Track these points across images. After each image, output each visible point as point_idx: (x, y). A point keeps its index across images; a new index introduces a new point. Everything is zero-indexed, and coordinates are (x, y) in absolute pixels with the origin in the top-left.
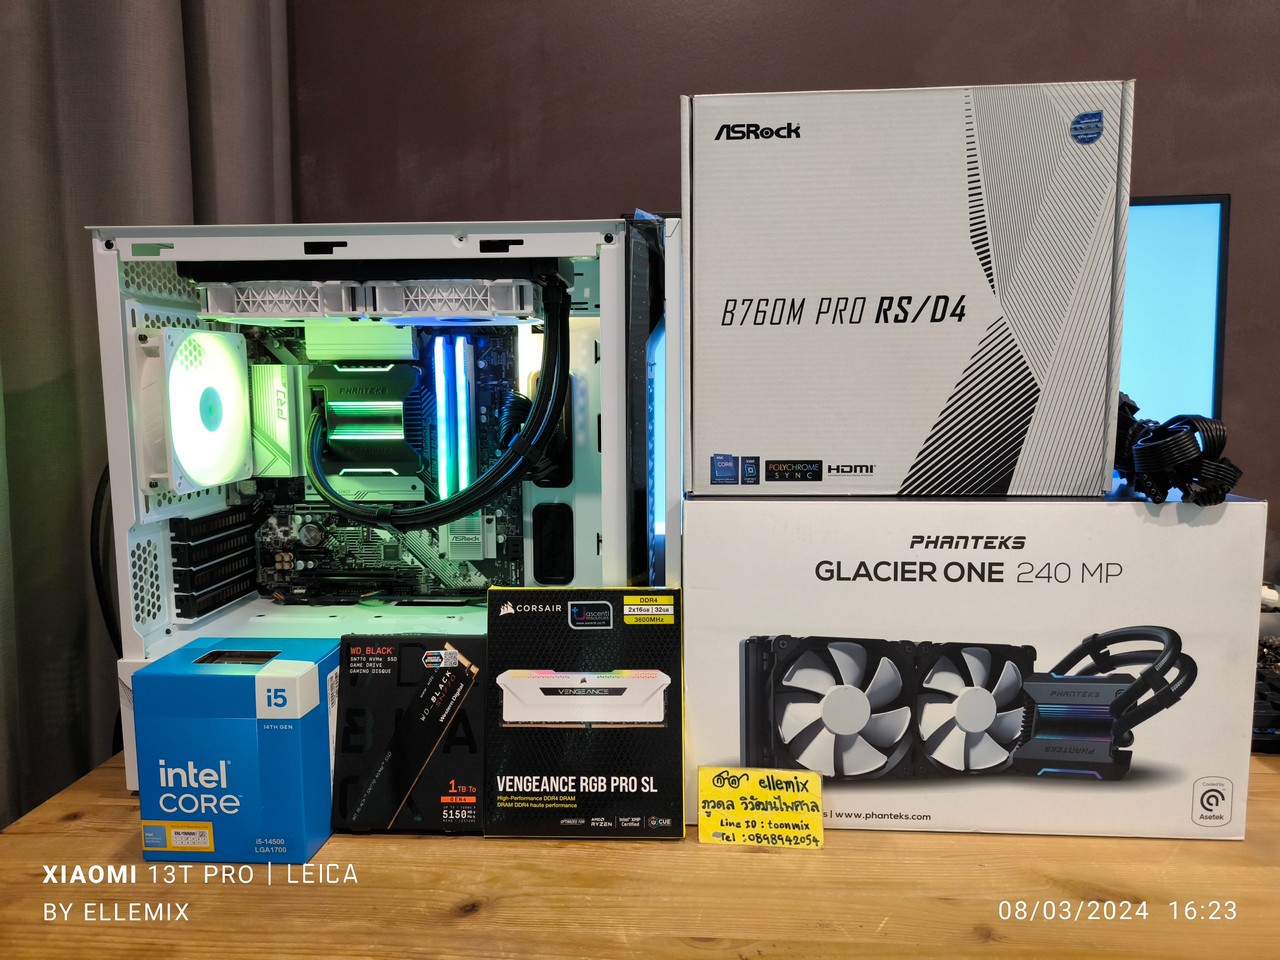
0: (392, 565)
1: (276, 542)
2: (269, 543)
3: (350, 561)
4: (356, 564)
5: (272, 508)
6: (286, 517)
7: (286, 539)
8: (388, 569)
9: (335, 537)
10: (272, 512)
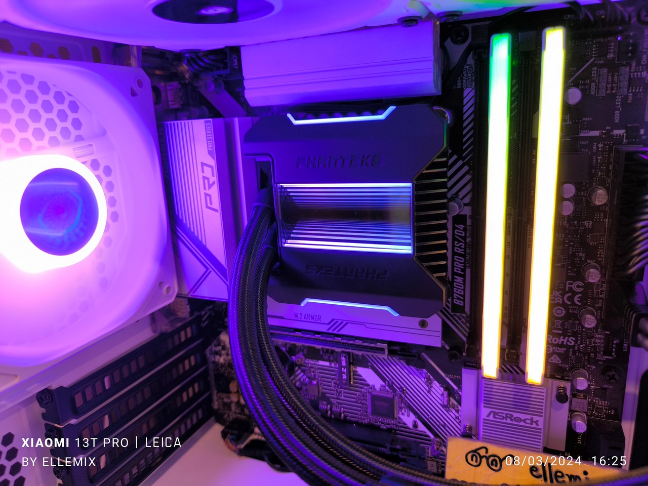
0: (383, 423)
3: (324, 405)
4: (332, 412)
9: (303, 371)
10: (224, 328)
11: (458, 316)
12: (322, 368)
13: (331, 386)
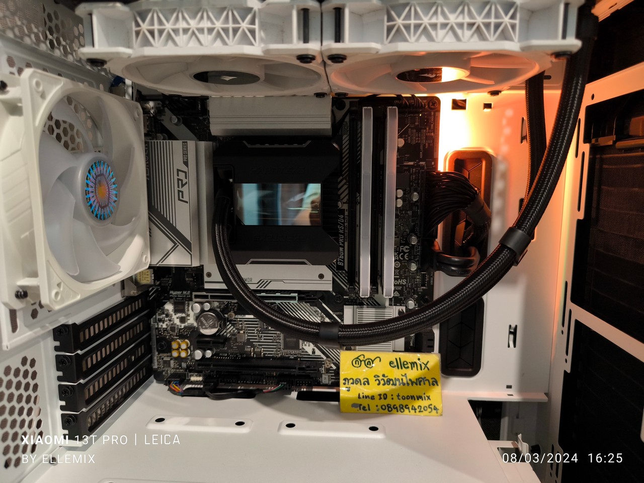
0: (292, 353)
1: (173, 328)
2: (165, 330)
3: (248, 349)
4: (254, 353)
5: (169, 294)
6: (183, 304)
7: (183, 326)
8: (288, 358)
9: (233, 325)
10: (169, 299)
11: (340, 273)
12: (248, 320)
13: (254, 333)
